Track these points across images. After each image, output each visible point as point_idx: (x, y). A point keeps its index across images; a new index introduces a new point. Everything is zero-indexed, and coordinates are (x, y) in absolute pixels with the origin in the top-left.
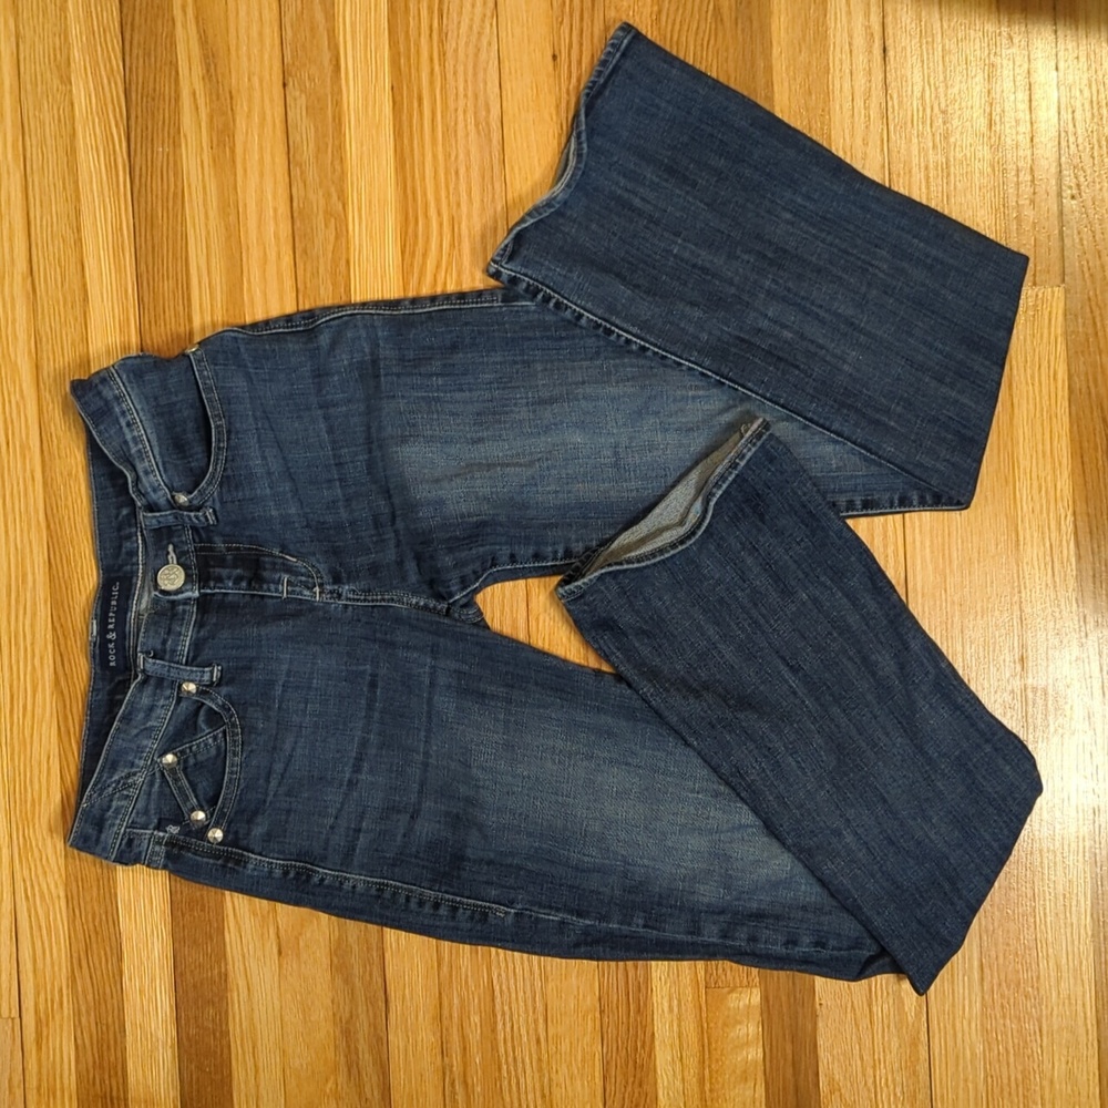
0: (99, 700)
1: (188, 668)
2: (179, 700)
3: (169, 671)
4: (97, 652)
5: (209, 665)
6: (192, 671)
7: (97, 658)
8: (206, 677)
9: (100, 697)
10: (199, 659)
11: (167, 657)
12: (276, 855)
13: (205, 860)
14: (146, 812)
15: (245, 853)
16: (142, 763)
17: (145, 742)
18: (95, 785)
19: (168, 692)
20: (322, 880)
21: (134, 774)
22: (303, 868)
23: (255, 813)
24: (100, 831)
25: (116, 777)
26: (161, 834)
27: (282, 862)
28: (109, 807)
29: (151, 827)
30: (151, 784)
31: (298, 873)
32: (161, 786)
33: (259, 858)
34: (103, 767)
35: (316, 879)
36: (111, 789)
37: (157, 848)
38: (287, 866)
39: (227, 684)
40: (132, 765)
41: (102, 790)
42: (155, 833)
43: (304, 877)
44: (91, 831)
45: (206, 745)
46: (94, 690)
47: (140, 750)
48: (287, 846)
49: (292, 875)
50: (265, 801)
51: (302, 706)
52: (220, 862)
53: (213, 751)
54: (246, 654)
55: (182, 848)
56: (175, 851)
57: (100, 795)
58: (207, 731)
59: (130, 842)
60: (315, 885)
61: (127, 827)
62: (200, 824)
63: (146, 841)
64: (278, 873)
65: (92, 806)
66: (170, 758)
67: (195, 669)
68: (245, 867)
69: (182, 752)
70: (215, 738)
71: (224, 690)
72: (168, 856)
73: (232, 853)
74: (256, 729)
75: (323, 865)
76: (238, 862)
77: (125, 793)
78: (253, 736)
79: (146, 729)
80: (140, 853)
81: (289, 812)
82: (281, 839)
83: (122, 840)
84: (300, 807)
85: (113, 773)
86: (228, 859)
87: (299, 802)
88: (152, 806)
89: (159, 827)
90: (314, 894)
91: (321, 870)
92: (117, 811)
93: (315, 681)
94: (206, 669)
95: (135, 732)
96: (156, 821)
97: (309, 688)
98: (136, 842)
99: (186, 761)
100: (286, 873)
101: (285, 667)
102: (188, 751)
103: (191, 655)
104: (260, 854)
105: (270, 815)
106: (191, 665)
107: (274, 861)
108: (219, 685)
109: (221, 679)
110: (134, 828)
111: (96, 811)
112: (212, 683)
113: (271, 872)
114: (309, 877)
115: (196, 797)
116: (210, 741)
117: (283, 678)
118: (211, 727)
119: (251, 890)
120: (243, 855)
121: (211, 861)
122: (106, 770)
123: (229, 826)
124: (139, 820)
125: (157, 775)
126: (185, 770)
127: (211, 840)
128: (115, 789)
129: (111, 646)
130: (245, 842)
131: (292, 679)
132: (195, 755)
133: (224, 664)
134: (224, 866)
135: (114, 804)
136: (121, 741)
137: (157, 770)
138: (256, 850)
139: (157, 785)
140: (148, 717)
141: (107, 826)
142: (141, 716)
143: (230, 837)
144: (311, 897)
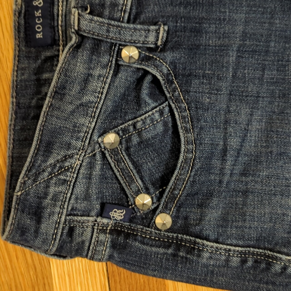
0: (25, 81)
1: (132, 26)
2: (118, 67)
3: (108, 31)
4: (22, 22)
5: (155, 24)
6: (135, 29)
7: (22, 30)
8: (151, 38)
9: (25, 76)
10: (143, 16)
11: (107, 12)
12: (234, 242)
13: (154, 249)
14: (87, 197)
15: (198, 240)
16: (79, 144)
17: (82, 120)
18: (29, 170)
19: (105, 59)
20: (285, 268)
21: (71, 157)
22: (261, 255)
23: (210, 195)
24: (39, 221)
25: (51, 161)
26: (105, 221)
27: (240, 249)
28: (46, 194)
29: (93, 213)
30: (91, 166)
31: (256, 261)
32: (102, 169)
33: (215, 245)
34: (38, 149)
35: (277, 267)
36: (46, 174)
37: (102, 237)
38: (245, 254)
39: (172, 49)
40: (69, 146)
41: (37, 175)
42: (99, 219)
43: (263, 266)
44: (28, 221)
45: (152, 120)
46: (18, 69)
47: (76, 129)
48: (246, 230)
49: (250, 263)
50: (220, 182)
51: (258, 74)
52: (170, 251)
53: (160, 128)
54: (196, 13)
55: (127, 236)
56: (121, 239)
57: (35, 181)
58: (153, 105)
59: (71, 230)
60: (277, 274)
61: (67, 215)
62: (146, 209)
63: (90, 229)
64: (235, 261)
65: (27, 194)
66: (111, 138)
67: (139, 26)
68: (199, 256)
69: (124, 131)
70: (161, 113)
71: (169, 56)
72: (114, 246)
73: (182, 240)
74: (202, 104)
75: (285, 250)
76: (190, 251)
77: (62, 177)
78: (200, 112)
79: (82, 105)
80: (83, 242)
81: (245, 193)
82: (240, 224)
83: (63, 229)
84: (258, 186)
85: (48, 157)
86: (178, 247)
87: (256, 182)
88: (93, 191)
89: (101, 214)
90: (274, 284)
91: (284, 257)
92: (55, 198)
93: (272, 44)
94: (152, 27)
95: (70, 108)
96: (98, 207)
97: (267, 52)
98: (77, 231)
99: (128, 140)
100: (244, 261)
101: (239, 29)
102: (131, 128)
103: (134, 11)
104: (217, 241)
105: (225, 198)
106: (134, 23)
107: (232, 248)
108: (163, 50)
109: (165, 43)
110: (74, 215)
111: (31, 198)
112: (157, 47)
113: (227, 261)
114: (269, 265)
115: (142, 178)
116: (157, 116)
117: (238, 42)
118: (156, 101)
119: (205, 280)
120: (195, 243)
121: (161, 250)
122: (41, 153)
123: (178, 211)
124: (78, 206)
125: (98, 157)
126: (127, 149)
127: (159, 227)
128: (50, 174)
129: (38, 14)
130: (198, 228)
131: (247, 42)
132: (139, 134)
133: (171, 24)
134: (175, 255)
135: (52, 190)
136: (54, 119)
137: (97, 151)
138: (212, 237)
139: (98, 167)
140: (83, 90)
141: (47, 215)
142: (76, 88)
143: (180, 222)
144: (270, 287)
